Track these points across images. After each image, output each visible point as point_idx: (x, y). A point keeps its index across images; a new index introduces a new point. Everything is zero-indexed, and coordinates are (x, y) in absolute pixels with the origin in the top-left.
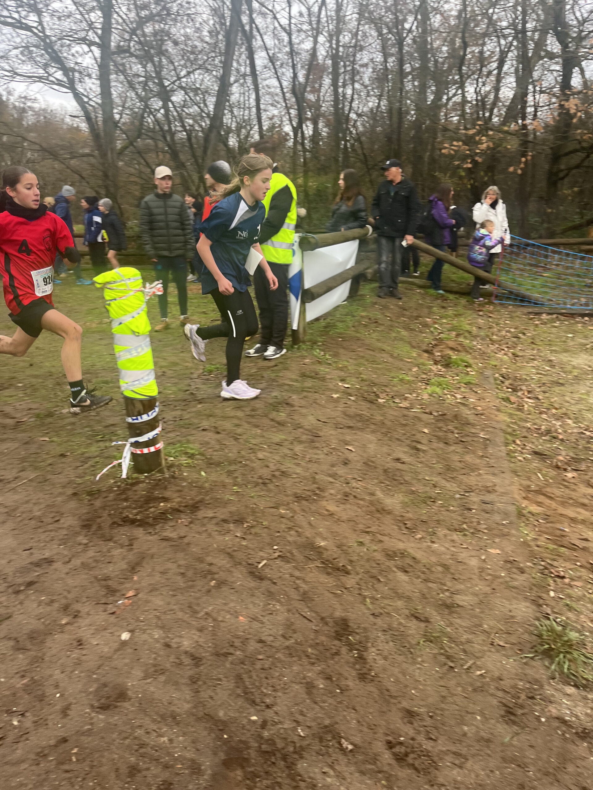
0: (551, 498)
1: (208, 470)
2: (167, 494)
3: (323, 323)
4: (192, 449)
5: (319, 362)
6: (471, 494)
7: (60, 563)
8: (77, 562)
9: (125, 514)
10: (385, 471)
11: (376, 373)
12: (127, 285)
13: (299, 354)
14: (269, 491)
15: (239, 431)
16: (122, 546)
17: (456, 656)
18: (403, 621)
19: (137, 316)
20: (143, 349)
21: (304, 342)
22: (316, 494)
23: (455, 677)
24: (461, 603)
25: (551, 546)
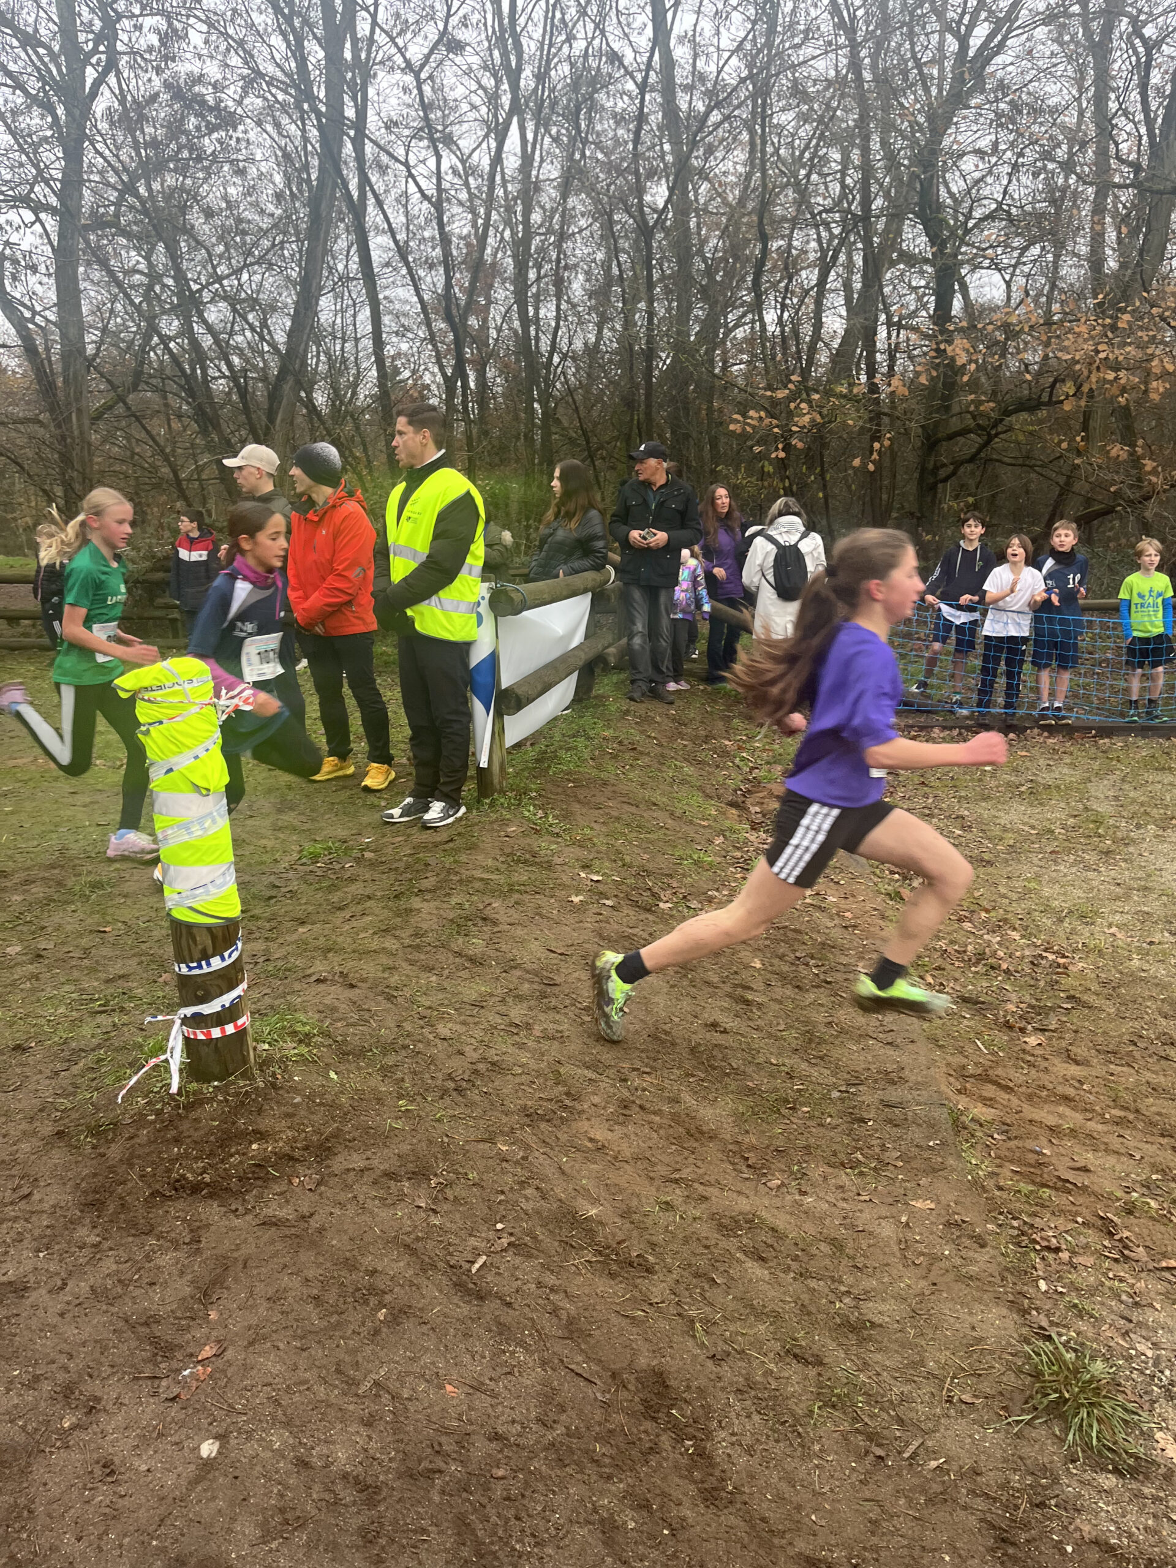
0: (1007, 1089)
1: (342, 1067)
2: (265, 1123)
3: (531, 753)
4: (304, 1024)
5: (537, 832)
6: (861, 1088)
7: (43, 1291)
8: (81, 1287)
9: (179, 1170)
10: (693, 1050)
11: (646, 850)
12: (186, 695)
13: (494, 816)
14: (471, 1105)
15: (394, 980)
16: (176, 1245)
17: (885, 1432)
18: (772, 1366)
19: (203, 755)
20: (214, 822)
21: (502, 792)
22: (565, 1108)
23: (889, 1477)
24: (877, 1319)
25: (1026, 1187)
